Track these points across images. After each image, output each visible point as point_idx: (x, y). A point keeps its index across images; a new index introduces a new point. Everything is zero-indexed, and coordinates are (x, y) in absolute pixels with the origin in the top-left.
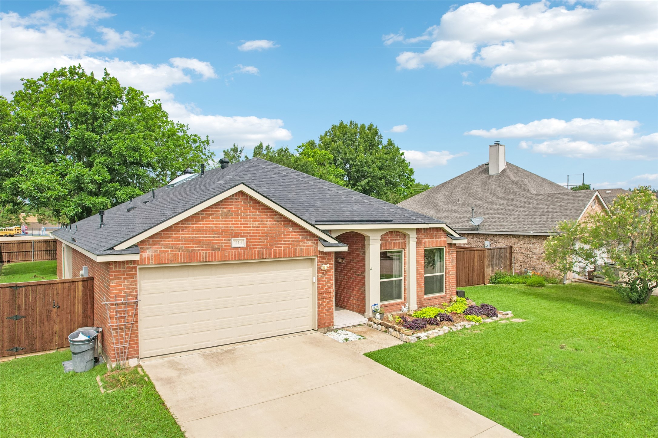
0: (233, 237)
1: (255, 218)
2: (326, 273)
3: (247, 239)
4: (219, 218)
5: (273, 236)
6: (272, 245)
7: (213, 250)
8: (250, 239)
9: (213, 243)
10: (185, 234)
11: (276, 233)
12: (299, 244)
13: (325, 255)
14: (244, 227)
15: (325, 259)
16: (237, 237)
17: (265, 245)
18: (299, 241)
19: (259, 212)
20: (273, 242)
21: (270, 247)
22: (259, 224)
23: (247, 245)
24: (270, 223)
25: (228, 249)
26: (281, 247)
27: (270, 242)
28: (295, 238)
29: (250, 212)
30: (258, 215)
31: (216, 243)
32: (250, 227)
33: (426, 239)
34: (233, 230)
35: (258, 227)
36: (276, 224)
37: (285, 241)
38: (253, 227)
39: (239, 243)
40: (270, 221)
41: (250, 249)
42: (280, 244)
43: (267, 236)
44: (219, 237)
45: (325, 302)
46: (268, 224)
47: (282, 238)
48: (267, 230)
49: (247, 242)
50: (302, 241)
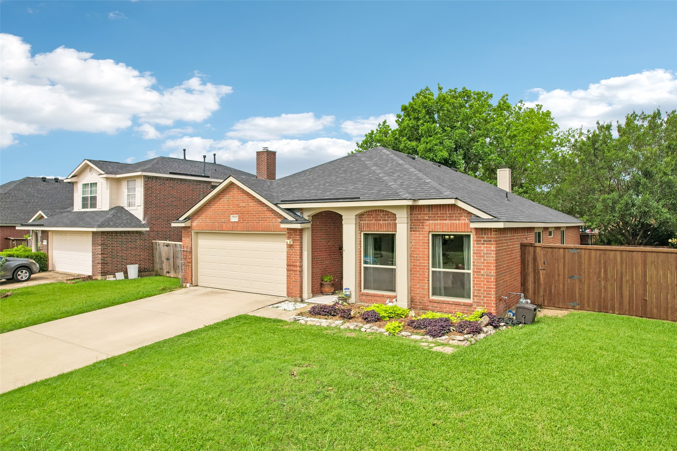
0: (232, 214)
1: (243, 200)
2: (293, 247)
3: (239, 216)
4: (224, 201)
5: (254, 213)
6: (254, 220)
7: (222, 223)
8: (240, 216)
9: (222, 218)
10: (210, 212)
11: (256, 211)
12: (272, 220)
13: (292, 232)
14: (238, 207)
15: (292, 235)
16: (234, 214)
17: (249, 220)
18: (272, 218)
19: (246, 195)
20: (254, 218)
21: (252, 223)
22: (246, 205)
23: (239, 221)
24: (252, 204)
25: (229, 223)
26: (259, 223)
27: (252, 218)
28: (269, 216)
29: (241, 196)
30: (245, 198)
31: (223, 218)
32: (240, 207)
33: (432, 220)
34: (231, 209)
35: (245, 207)
36: (256, 204)
37: (262, 218)
38: (242, 207)
39: (234, 219)
40: (252, 202)
41: (241, 223)
42: (259, 220)
43: (251, 213)
44: (224, 214)
45: (292, 274)
46: (251, 204)
47: (260, 216)
48: (251, 209)
49: (239, 218)
50: (274, 218)
